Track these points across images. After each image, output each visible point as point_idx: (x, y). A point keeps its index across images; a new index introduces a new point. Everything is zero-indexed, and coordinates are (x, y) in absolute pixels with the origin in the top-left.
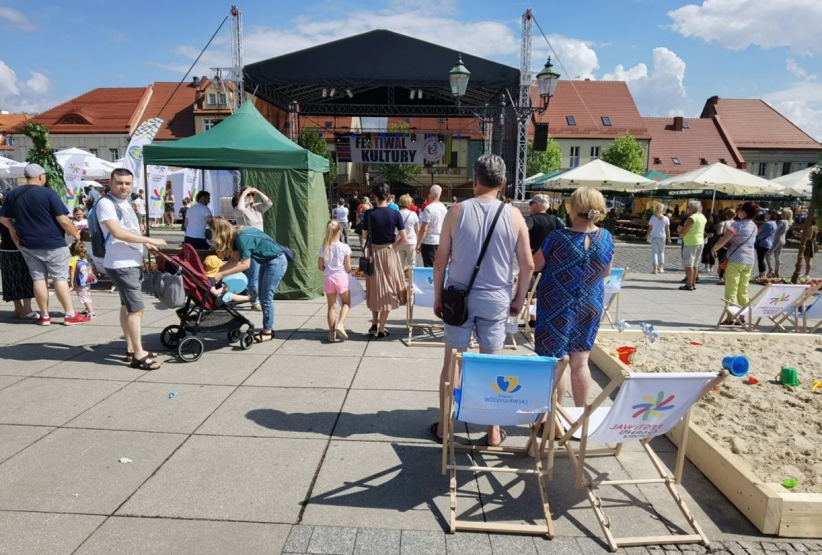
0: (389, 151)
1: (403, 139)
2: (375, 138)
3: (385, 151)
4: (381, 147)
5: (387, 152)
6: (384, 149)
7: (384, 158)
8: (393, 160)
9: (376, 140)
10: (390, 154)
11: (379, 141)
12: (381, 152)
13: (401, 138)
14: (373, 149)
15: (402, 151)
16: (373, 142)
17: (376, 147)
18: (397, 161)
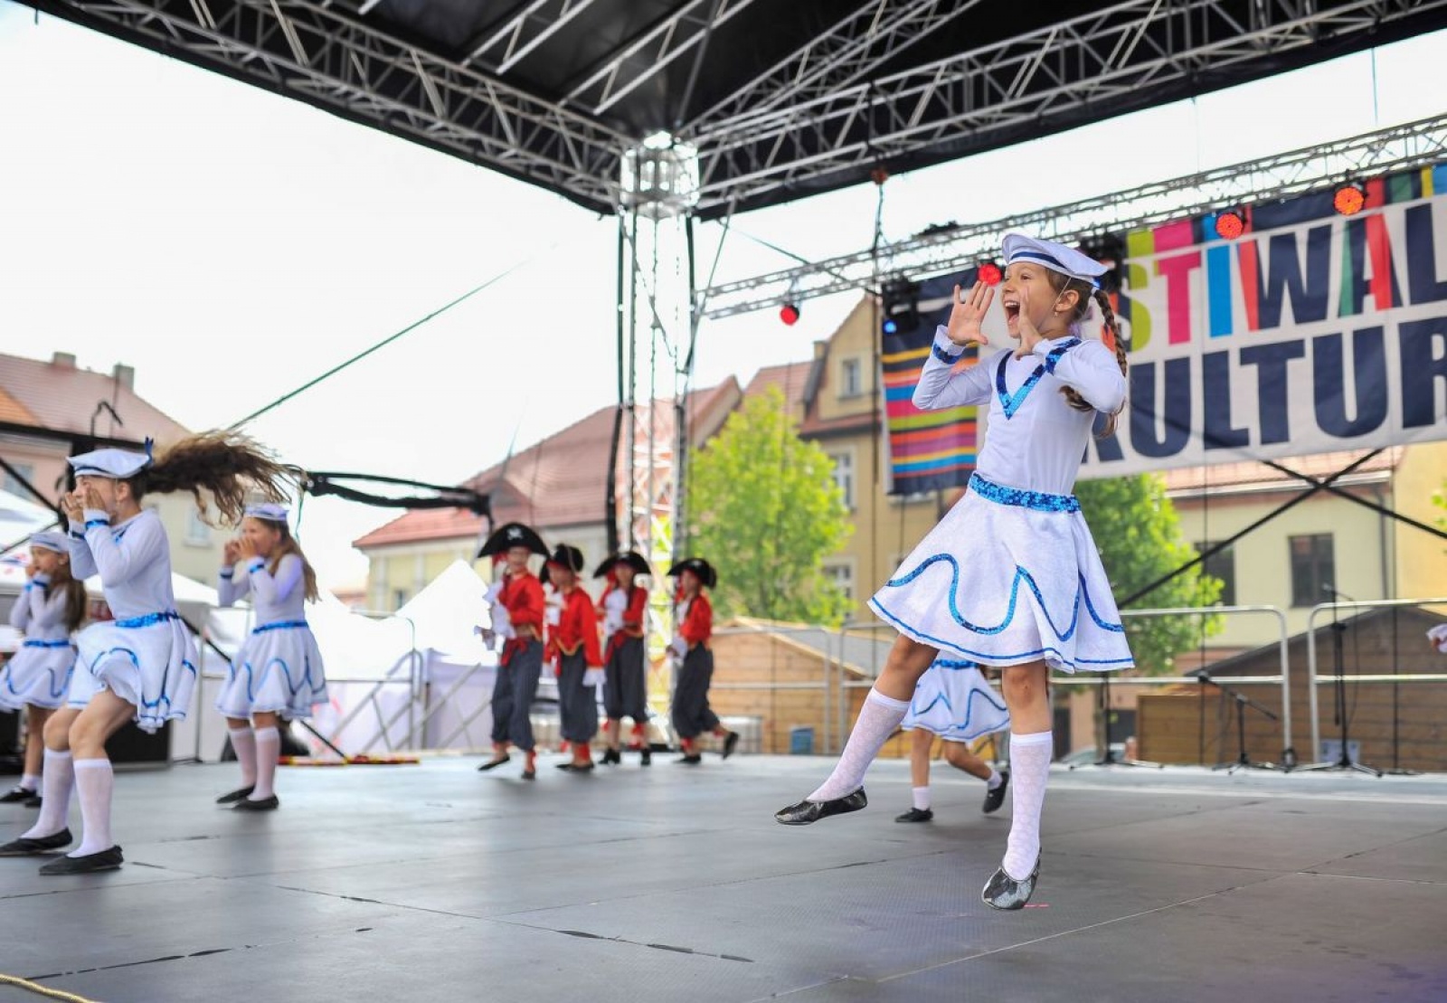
0: (1295, 349)
1: (1419, 222)
2: (1164, 267)
3: (1247, 355)
4: (1221, 324)
5: (1271, 361)
6: (1243, 334)
7: (1245, 411)
8: (1330, 419)
9: (1177, 273)
10: (1300, 375)
11: (1198, 281)
12: (1216, 365)
13: (1394, 217)
14: (1156, 349)
15: (1404, 328)
16: (1150, 296)
17: (1179, 331)
18: (1370, 419)
